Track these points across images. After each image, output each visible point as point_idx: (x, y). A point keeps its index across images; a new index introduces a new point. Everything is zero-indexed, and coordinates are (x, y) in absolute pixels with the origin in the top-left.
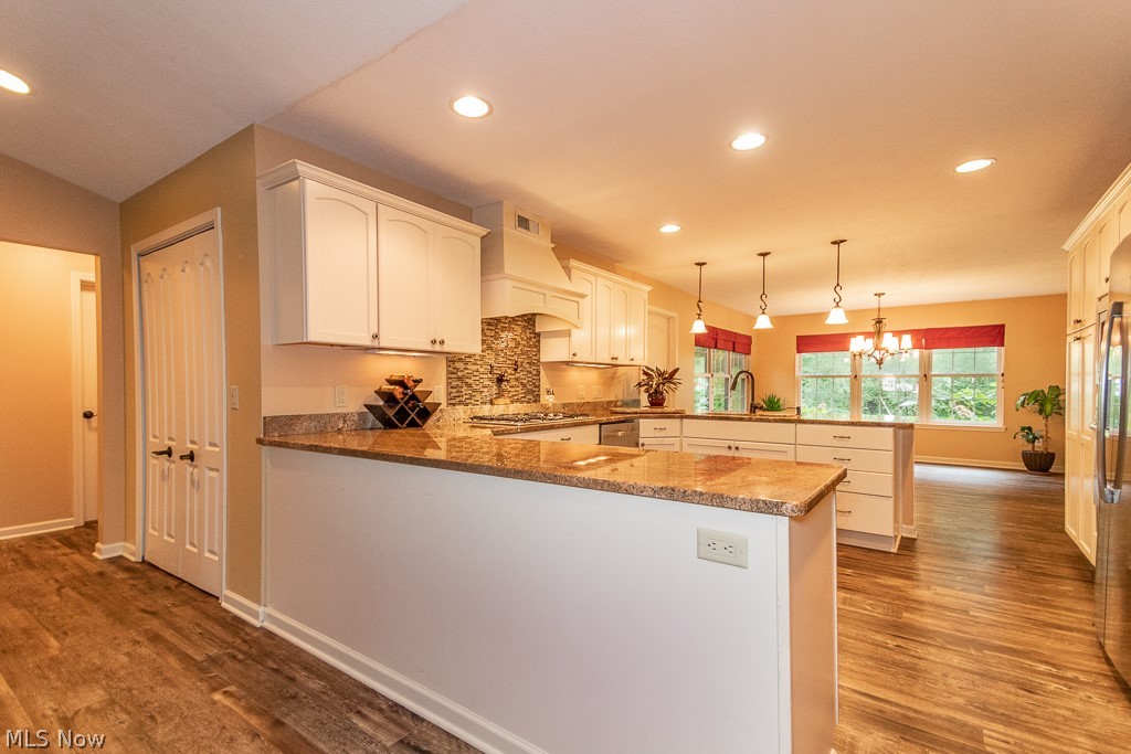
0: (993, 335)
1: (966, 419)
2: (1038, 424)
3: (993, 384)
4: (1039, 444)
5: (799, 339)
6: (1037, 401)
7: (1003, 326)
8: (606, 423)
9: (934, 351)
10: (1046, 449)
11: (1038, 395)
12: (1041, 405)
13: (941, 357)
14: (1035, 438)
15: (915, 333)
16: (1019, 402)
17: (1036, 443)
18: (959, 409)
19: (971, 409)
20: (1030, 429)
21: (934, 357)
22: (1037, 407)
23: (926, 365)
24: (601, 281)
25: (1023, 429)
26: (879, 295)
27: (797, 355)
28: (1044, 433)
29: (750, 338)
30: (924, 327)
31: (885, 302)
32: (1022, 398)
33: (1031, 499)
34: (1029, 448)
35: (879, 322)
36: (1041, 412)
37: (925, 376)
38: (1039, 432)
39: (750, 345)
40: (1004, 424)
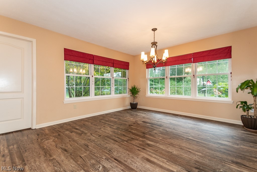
0: (226, 52)
2: (250, 99)
7: (230, 47)
11: (249, 82)
14: (249, 108)
20: (245, 103)
23: (194, 70)
25: (242, 102)
27: (147, 70)
28: (254, 106)
29: (129, 63)
34: (245, 114)
36: (252, 93)
37: (194, 75)
38: (251, 105)
39: (128, 66)
40: (232, 100)
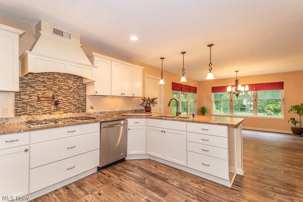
0: (280, 85)
1: (271, 115)
2: (297, 117)
3: (280, 103)
4: (298, 125)
5: (213, 88)
6: (296, 109)
7: (283, 82)
8: (103, 122)
9: (258, 91)
10: (300, 126)
11: (297, 107)
12: (298, 110)
13: (260, 93)
14: (296, 122)
15: (250, 85)
16: (290, 109)
17: (297, 124)
18: (268, 111)
19: (272, 111)
20: (294, 119)
21: (258, 93)
22: (296, 111)
23: (256, 96)
24: (113, 63)
25: (291, 119)
26: (237, 72)
27: (212, 93)
28: (299, 121)
29: (196, 88)
30: (254, 83)
31: (240, 74)
32: (291, 108)
33: (296, 149)
34: (294, 126)
35: (237, 81)
36: (298, 113)
37: (255, 100)
38: (298, 120)
39: (196, 90)
40: (284, 117)
